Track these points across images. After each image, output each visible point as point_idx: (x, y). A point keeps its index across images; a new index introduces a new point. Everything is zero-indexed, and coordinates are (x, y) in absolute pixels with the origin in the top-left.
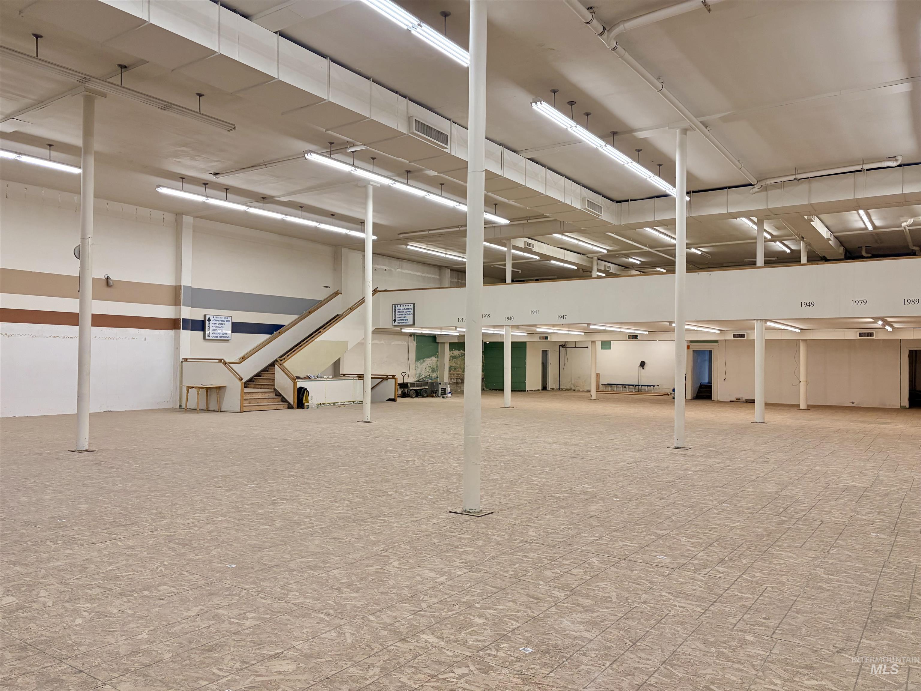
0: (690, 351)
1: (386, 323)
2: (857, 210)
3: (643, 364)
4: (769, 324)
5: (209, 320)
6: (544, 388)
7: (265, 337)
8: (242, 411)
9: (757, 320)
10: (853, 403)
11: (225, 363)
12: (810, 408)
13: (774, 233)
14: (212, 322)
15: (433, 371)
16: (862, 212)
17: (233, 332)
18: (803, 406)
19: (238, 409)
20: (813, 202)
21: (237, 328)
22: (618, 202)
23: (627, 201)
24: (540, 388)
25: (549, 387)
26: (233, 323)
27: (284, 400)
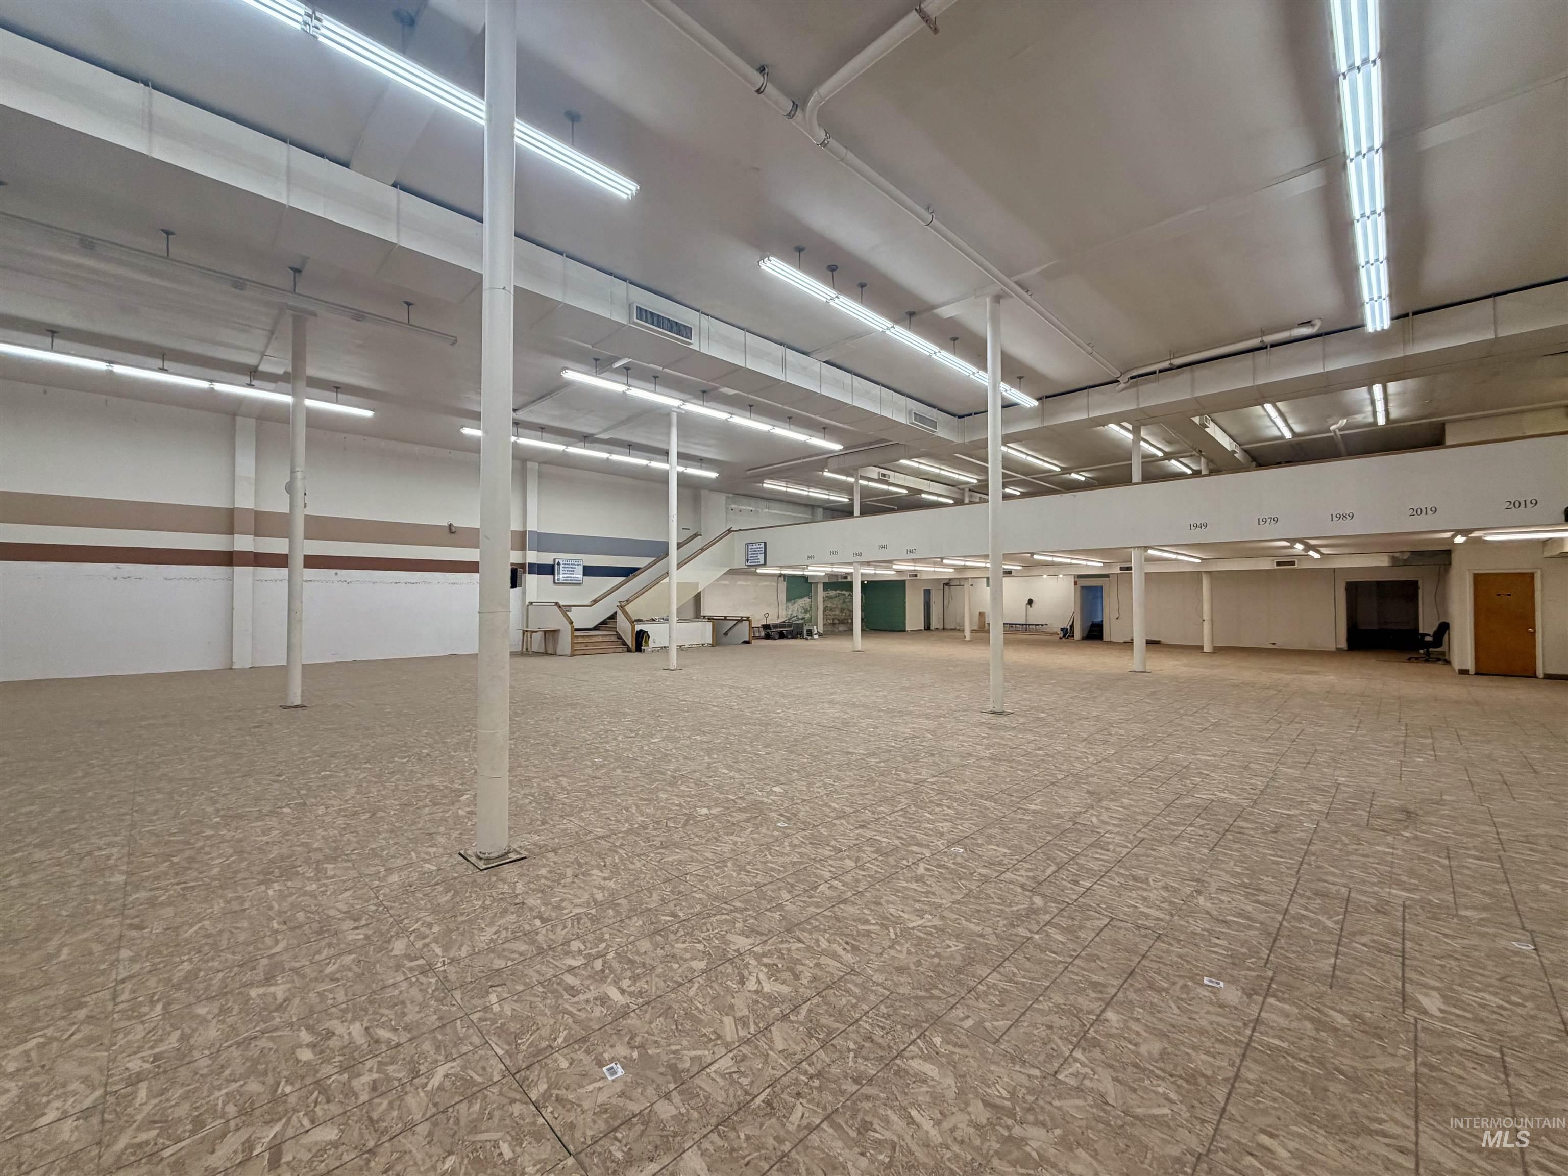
0: (1078, 587)
1: (739, 563)
2: (1262, 404)
3: (1030, 602)
4: (1150, 552)
5: (559, 564)
6: (928, 628)
7: (619, 580)
8: (572, 655)
9: (1134, 547)
10: (1274, 644)
11: (560, 607)
12: (1218, 650)
13: (1167, 449)
14: (561, 566)
15: (806, 612)
16: (1268, 407)
17: (584, 575)
18: (1207, 648)
19: (569, 652)
20: (1197, 395)
21: (589, 571)
22: (960, 417)
23: (971, 415)
24: (923, 628)
25: (933, 628)
26: (584, 567)
27: (624, 643)
